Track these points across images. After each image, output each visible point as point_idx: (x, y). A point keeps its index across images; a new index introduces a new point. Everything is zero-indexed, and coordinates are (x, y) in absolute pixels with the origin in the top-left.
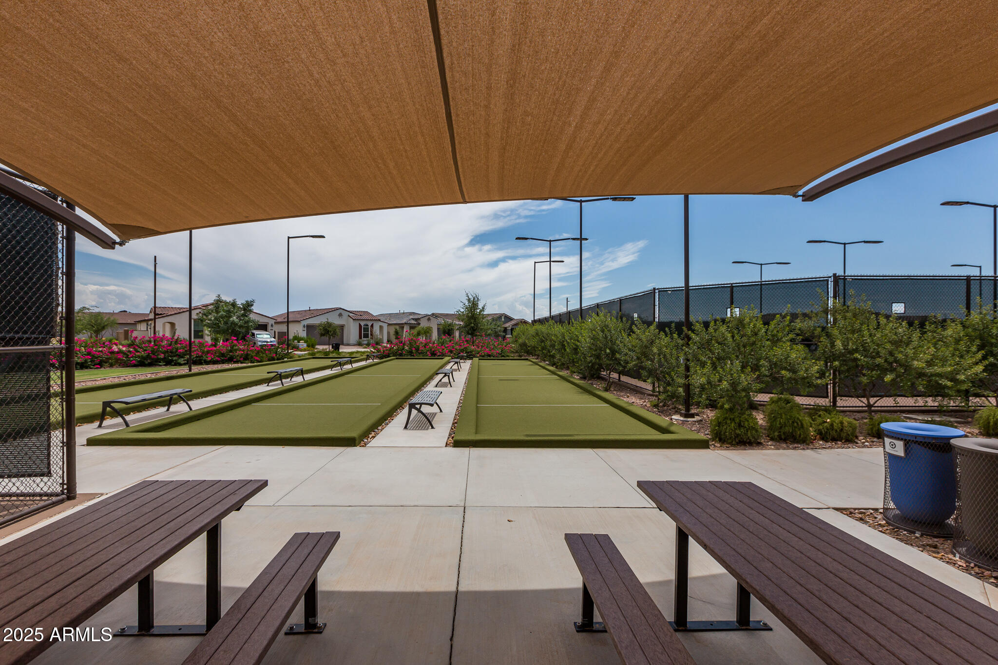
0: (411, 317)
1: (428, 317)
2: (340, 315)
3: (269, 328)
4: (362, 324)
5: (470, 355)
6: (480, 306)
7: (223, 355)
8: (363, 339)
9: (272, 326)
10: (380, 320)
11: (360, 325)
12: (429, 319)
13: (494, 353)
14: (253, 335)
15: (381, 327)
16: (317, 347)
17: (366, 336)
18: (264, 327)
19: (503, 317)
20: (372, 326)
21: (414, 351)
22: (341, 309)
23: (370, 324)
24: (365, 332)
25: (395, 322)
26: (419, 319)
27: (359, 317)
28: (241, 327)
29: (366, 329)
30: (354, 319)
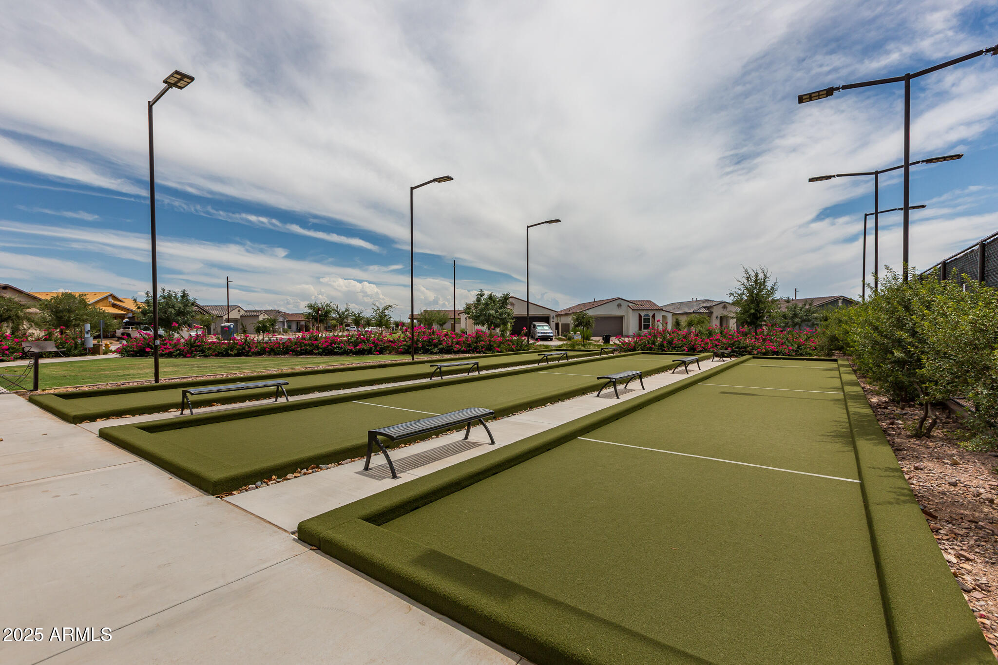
0: (704, 305)
1: (723, 304)
2: (619, 305)
3: (551, 320)
4: (643, 314)
5: (743, 352)
6: (769, 285)
7: (469, 345)
8: (643, 330)
9: (553, 318)
10: (662, 310)
11: (640, 316)
12: (725, 307)
13: (785, 349)
14: (534, 326)
15: (664, 317)
16: (592, 338)
17: (647, 327)
18: (546, 320)
19: (840, 301)
20: (654, 316)
21: (665, 345)
22: (620, 299)
23: (651, 314)
24: (644, 323)
25: (683, 312)
26: (711, 307)
27: (640, 307)
28: (497, 318)
29: (647, 320)
30: (633, 310)
